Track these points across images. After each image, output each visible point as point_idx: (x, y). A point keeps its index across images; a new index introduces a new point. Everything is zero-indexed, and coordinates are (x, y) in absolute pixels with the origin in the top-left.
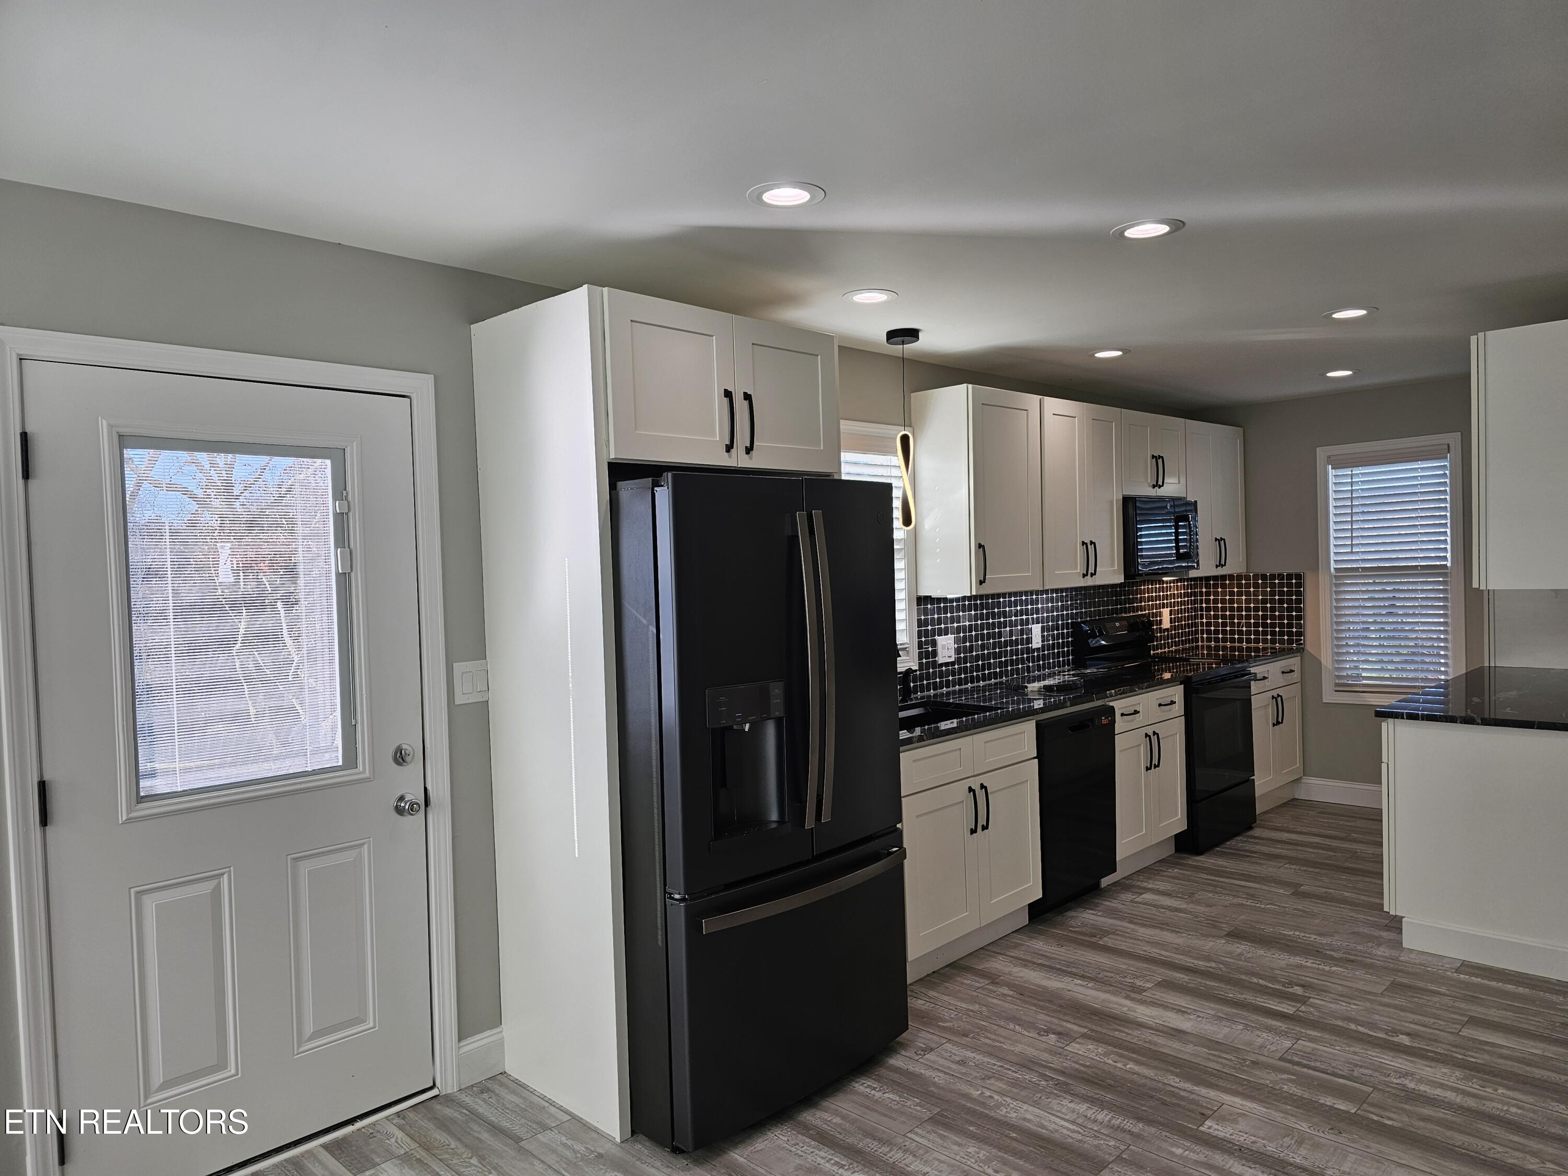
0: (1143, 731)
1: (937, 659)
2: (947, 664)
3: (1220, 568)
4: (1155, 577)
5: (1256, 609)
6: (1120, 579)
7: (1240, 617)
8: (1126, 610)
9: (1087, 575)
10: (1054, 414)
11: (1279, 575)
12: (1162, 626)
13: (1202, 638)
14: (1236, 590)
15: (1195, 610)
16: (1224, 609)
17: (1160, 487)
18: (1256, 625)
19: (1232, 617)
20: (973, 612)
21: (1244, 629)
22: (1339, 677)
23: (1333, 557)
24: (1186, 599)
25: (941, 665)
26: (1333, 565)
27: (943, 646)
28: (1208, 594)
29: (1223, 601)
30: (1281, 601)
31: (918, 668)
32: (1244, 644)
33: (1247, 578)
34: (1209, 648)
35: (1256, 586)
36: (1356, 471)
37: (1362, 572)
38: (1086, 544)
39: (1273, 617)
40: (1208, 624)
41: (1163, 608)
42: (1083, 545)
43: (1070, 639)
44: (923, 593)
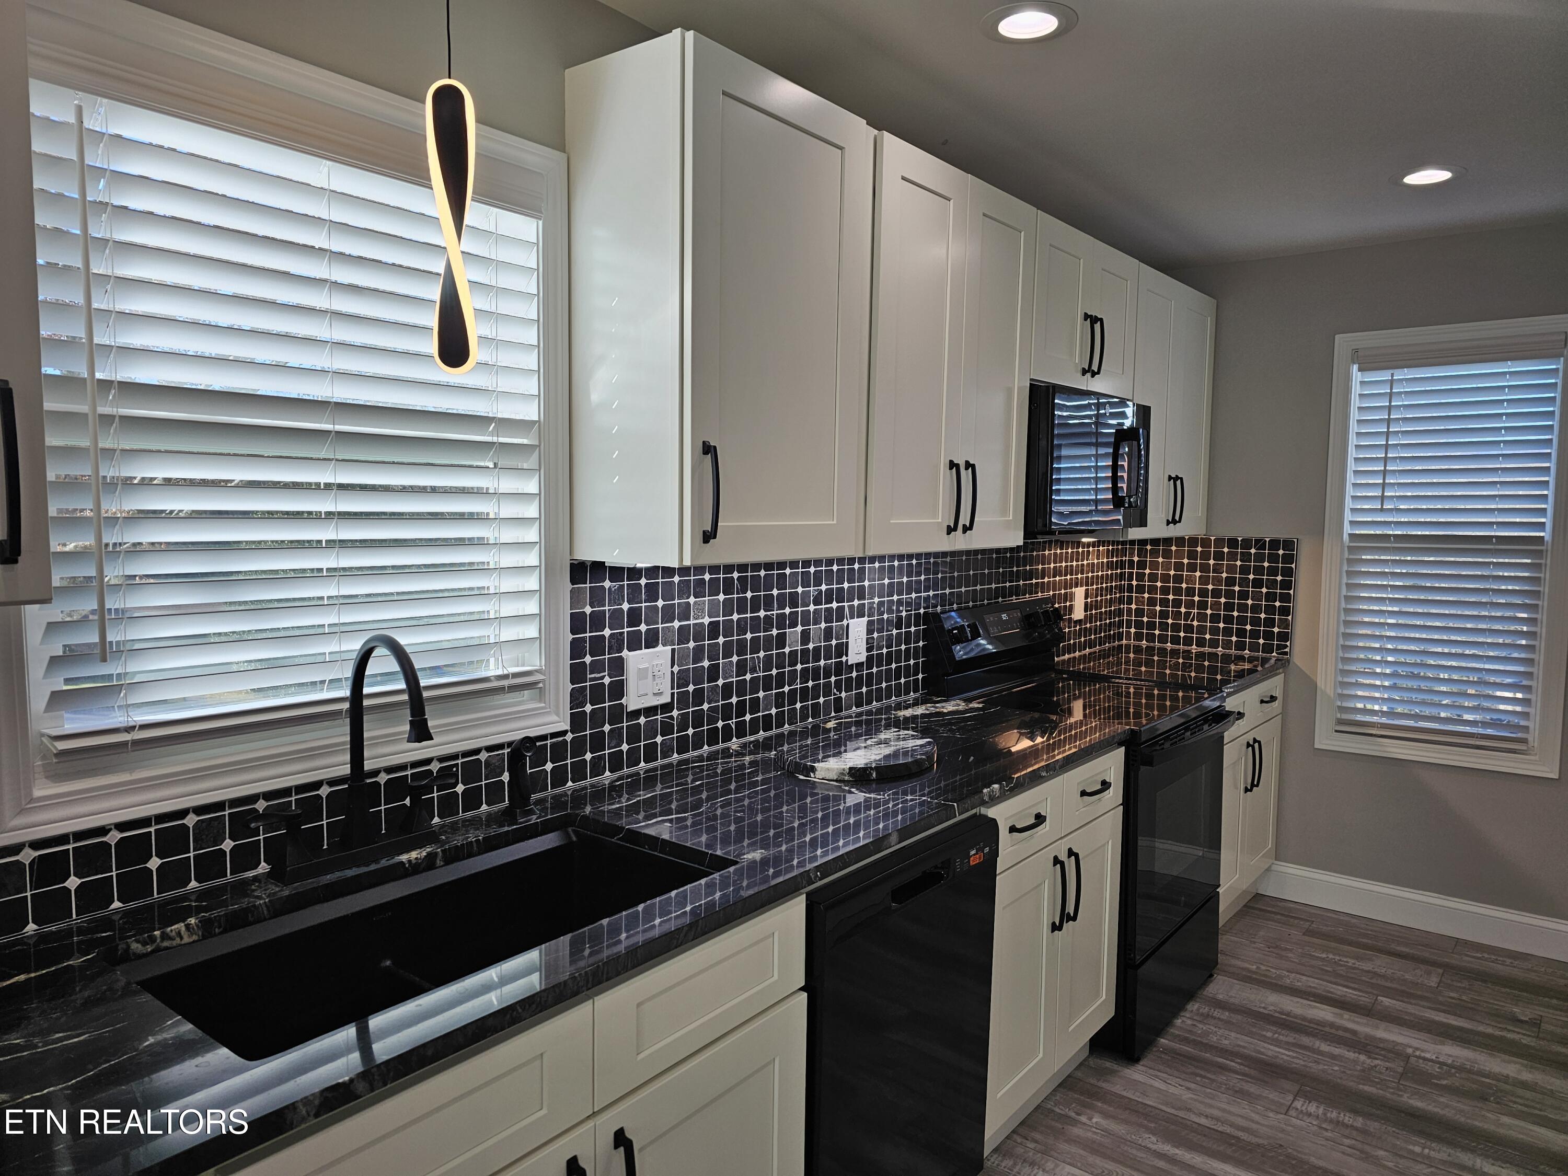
0: (1049, 854)
1: (623, 701)
2: (650, 711)
3: (1171, 525)
4: (1071, 535)
5: (1216, 594)
6: (1016, 539)
7: (1190, 605)
8: (1016, 591)
9: (955, 529)
10: (903, 178)
11: (1257, 541)
12: (1072, 616)
13: (1128, 633)
14: (1186, 561)
15: (1121, 589)
16: (1165, 591)
17: (1094, 374)
18: (1215, 618)
19: (1177, 603)
20: (721, 597)
21: (1195, 623)
22: (1342, 709)
23: (1348, 516)
24: (1109, 572)
25: (636, 714)
26: (1347, 529)
27: (642, 673)
28: (1142, 565)
29: (1165, 578)
30: (1258, 583)
31: (568, 728)
32: (1194, 646)
33: (1206, 542)
34: (1138, 650)
35: (1219, 556)
36: (1399, 375)
37: (1395, 542)
38: (957, 466)
39: (1243, 608)
40: (1139, 612)
41: (1076, 586)
42: (951, 468)
43: (921, 644)
44: (587, 554)
